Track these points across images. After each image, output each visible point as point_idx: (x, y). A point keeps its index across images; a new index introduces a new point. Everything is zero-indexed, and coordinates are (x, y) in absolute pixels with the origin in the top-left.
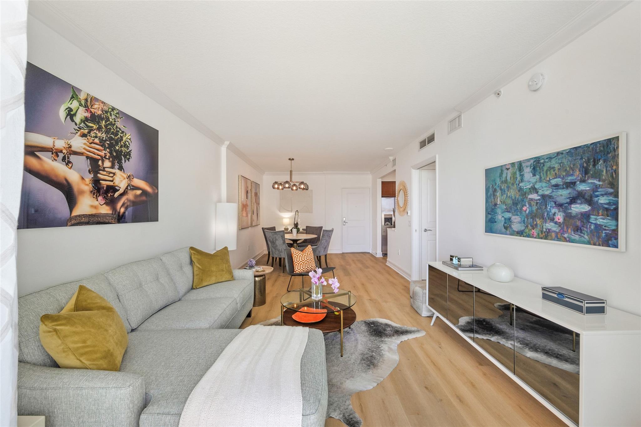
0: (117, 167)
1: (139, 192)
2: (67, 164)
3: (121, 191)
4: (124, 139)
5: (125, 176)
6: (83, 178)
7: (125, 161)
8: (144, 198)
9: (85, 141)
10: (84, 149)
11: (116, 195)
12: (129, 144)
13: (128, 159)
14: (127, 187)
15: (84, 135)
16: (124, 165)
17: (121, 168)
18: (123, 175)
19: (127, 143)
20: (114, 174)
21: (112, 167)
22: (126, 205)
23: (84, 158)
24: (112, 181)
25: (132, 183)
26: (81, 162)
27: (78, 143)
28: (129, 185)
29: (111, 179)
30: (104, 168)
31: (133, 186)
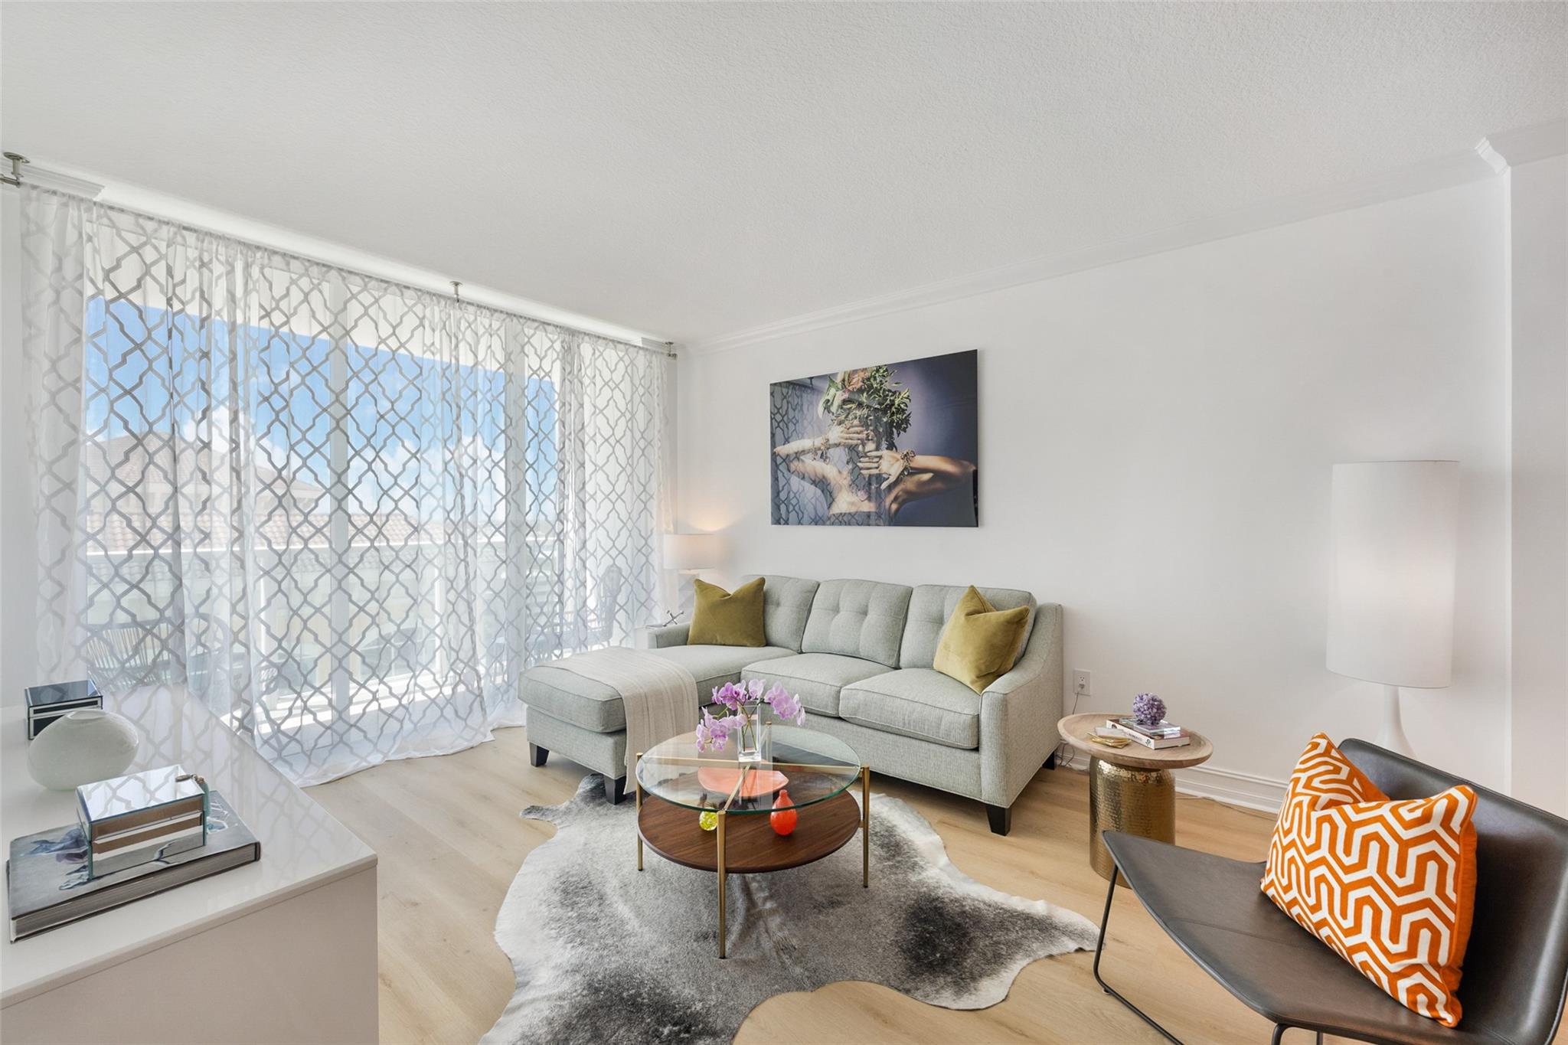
0: (884, 445)
1: (926, 477)
2: (825, 460)
3: (892, 479)
4: (897, 402)
5: (898, 456)
6: (840, 472)
7: (898, 435)
8: (939, 485)
9: (842, 429)
10: (842, 438)
11: (884, 485)
12: (906, 406)
13: (905, 430)
14: (903, 471)
15: (840, 423)
16: (896, 441)
17: (891, 446)
18: (896, 455)
19: (902, 406)
20: (880, 457)
21: (877, 449)
22: (900, 499)
23: (841, 448)
24: (877, 468)
25: (912, 465)
26: (839, 455)
27: (836, 434)
28: (906, 469)
29: (876, 465)
30: (866, 453)
31: (912, 468)
